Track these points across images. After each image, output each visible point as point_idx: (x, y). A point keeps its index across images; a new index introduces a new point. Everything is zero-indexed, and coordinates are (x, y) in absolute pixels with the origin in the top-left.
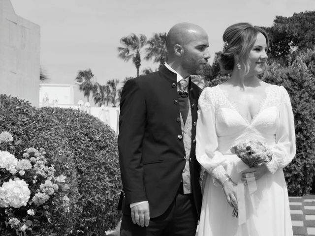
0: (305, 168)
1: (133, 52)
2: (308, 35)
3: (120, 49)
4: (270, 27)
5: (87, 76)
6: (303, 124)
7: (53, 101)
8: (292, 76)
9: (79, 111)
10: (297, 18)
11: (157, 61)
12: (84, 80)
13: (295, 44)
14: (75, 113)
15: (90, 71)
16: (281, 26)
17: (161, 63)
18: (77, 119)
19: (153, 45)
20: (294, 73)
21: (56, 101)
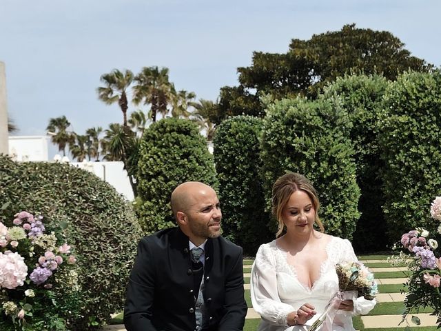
0: (343, 223)
1: (117, 92)
2: (331, 62)
3: (101, 89)
4: (285, 53)
5: (61, 124)
6: (339, 169)
7: (23, 157)
8: (323, 112)
9: (69, 165)
10: (317, 40)
11: (147, 102)
12: (57, 130)
13: (317, 73)
14: (64, 168)
15: (64, 118)
16: (298, 52)
17: (153, 104)
18: (67, 175)
19: (141, 82)
20: (325, 108)
21: (27, 157)
